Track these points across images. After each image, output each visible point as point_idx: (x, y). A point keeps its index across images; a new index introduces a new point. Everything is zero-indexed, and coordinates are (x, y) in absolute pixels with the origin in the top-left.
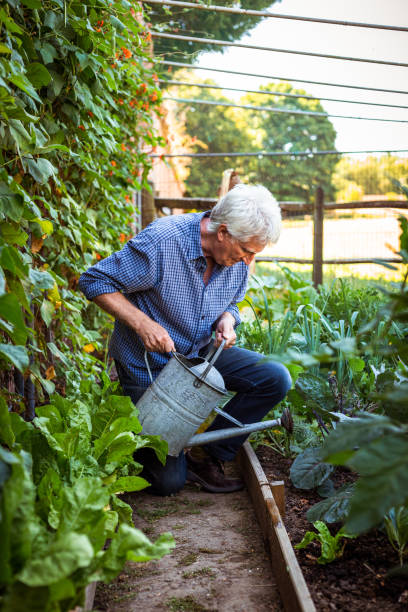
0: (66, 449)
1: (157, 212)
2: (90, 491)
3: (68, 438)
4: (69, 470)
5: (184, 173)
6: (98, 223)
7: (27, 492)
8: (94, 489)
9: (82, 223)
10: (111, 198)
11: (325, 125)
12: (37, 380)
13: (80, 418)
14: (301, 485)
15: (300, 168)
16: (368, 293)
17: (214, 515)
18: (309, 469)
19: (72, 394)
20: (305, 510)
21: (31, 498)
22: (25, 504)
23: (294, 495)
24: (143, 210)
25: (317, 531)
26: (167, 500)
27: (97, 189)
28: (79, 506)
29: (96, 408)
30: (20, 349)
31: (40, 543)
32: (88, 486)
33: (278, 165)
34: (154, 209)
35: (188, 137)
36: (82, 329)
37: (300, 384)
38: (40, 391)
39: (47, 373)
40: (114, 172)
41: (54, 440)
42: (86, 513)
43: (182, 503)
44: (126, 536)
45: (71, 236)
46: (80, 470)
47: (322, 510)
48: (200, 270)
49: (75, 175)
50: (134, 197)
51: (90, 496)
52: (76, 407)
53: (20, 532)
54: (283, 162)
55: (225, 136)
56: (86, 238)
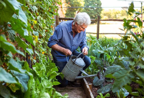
0: (40, 75)
1: (59, 21)
2: (48, 84)
3: (41, 72)
4: (41, 80)
5: (65, 12)
6: (46, 23)
7: (34, 83)
8: (49, 83)
9: (42, 22)
10: (49, 17)
11: (99, 2)
12: (32, 59)
13: (43, 68)
14: (96, 85)
15: (93, 12)
16: (111, 40)
17: (75, 92)
18: (97, 81)
19: (40, 63)
20: (97, 91)
21: (34, 84)
22: (33, 86)
23: (94, 87)
24: (56, 20)
25: (100, 95)
26: (63, 88)
27: (46, 14)
28: (45, 87)
29: (46, 66)
30: (31, 49)
31: (36, 95)
32: (47, 82)
33: (88, 11)
34: (59, 20)
35: (66, 4)
36: (42, 48)
37: (95, 61)
38: (33, 62)
39: (34, 58)
40: (50, 11)
41: (37, 73)
42: (47, 89)
43: (67, 89)
44: (56, 94)
45: (40, 25)
46: (43, 80)
47: (101, 91)
48: (72, 34)
49: (41, 11)
50: (54, 17)
51: (48, 85)
52: (42, 65)
53: (32, 92)
54: (89, 10)
55: (75, 3)
56: (43, 26)
